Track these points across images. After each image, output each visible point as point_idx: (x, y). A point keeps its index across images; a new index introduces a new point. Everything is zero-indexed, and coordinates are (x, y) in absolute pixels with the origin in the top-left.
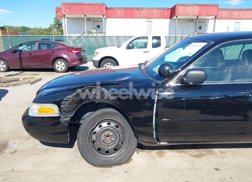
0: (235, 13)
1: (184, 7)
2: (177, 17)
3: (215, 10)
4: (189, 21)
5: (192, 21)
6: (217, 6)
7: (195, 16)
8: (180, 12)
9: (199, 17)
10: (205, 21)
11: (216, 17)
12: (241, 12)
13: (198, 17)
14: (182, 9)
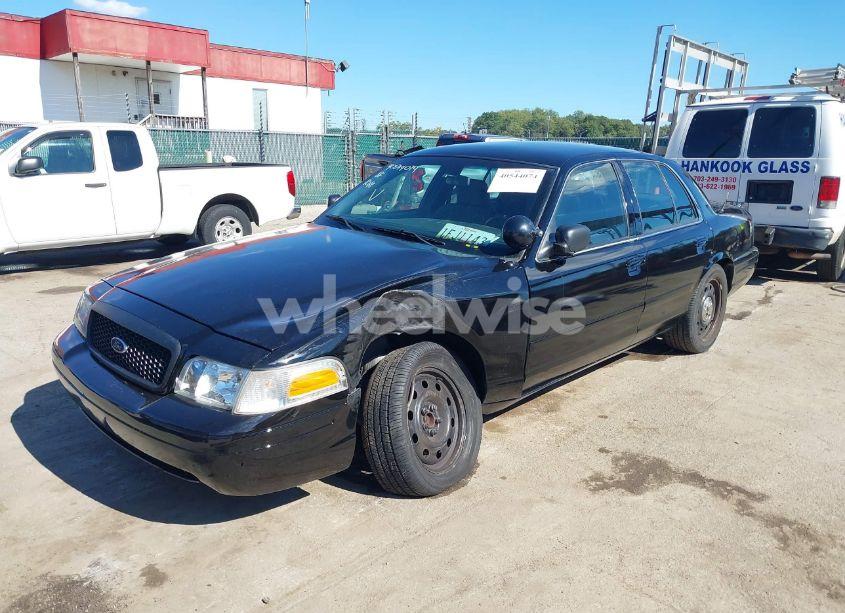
0: (249, 62)
1: (97, 25)
2: (75, 55)
3: (200, 48)
4: (114, 73)
5: (125, 73)
6: (203, 34)
7: (139, 58)
8: (87, 38)
9: (154, 65)
10: (168, 79)
11: (204, 69)
12: (265, 59)
13: (148, 63)
14: (92, 31)
